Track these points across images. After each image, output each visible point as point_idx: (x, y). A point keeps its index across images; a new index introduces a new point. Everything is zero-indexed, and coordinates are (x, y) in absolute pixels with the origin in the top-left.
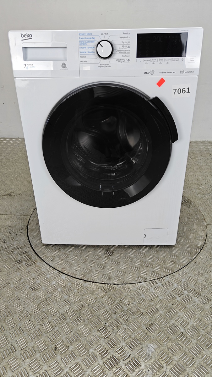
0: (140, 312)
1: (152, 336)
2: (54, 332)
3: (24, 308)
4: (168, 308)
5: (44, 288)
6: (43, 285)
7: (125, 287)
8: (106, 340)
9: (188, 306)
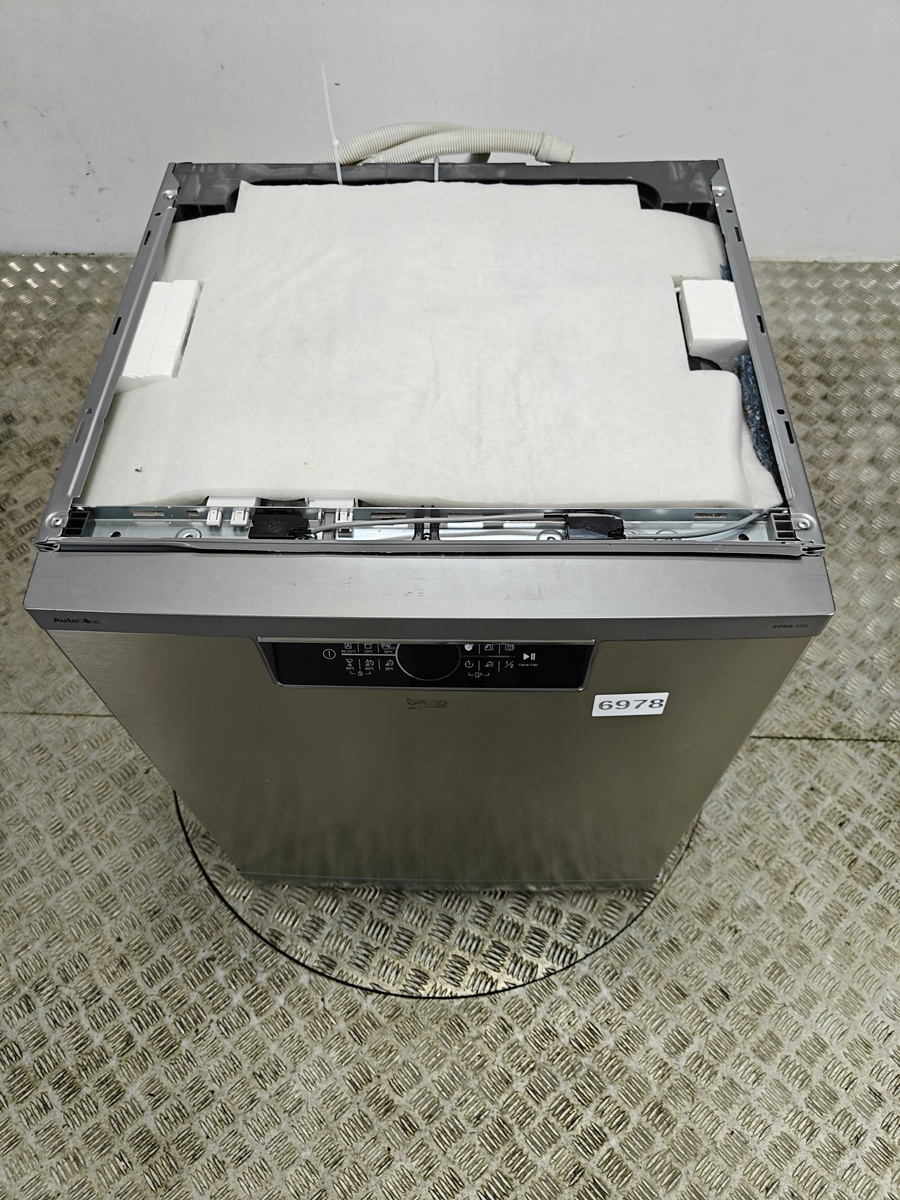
0: (510, 1091)
1: (539, 1163)
2: (301, 1166)
3: (213, 1092)
4: (581, 1073)
5: (255, 1021)
6: (253, 1009)
7: (473, 1008)
8: (429, 1183)
9: (631, 1064)
